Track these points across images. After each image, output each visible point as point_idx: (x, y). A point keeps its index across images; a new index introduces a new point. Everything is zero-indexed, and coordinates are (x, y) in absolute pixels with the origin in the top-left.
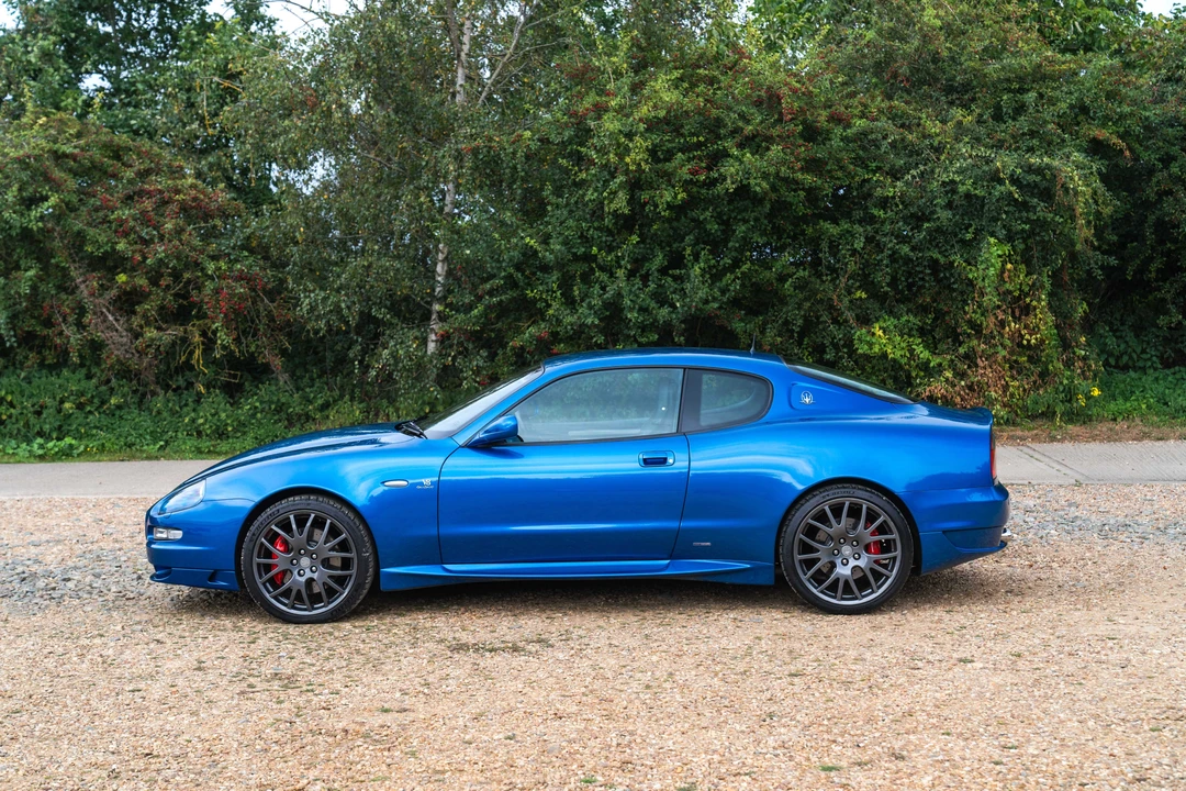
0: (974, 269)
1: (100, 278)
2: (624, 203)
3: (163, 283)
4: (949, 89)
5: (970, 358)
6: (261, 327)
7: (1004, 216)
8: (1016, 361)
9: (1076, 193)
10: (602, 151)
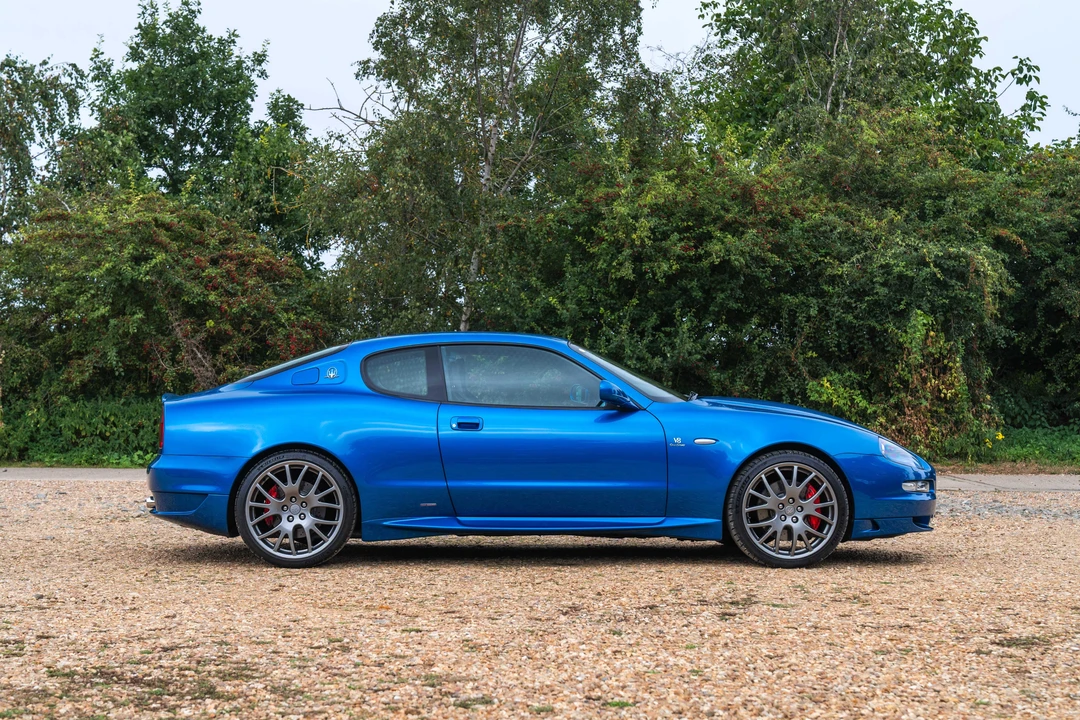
0: (904, 334)
1: (192, 323)
2: (631, 271)
3: (245, 327)
4: (881, 195)
5: (899, 407)
7: (929, 293)
8: (936, 411)
9: (986, 276)
10: (613, 230)
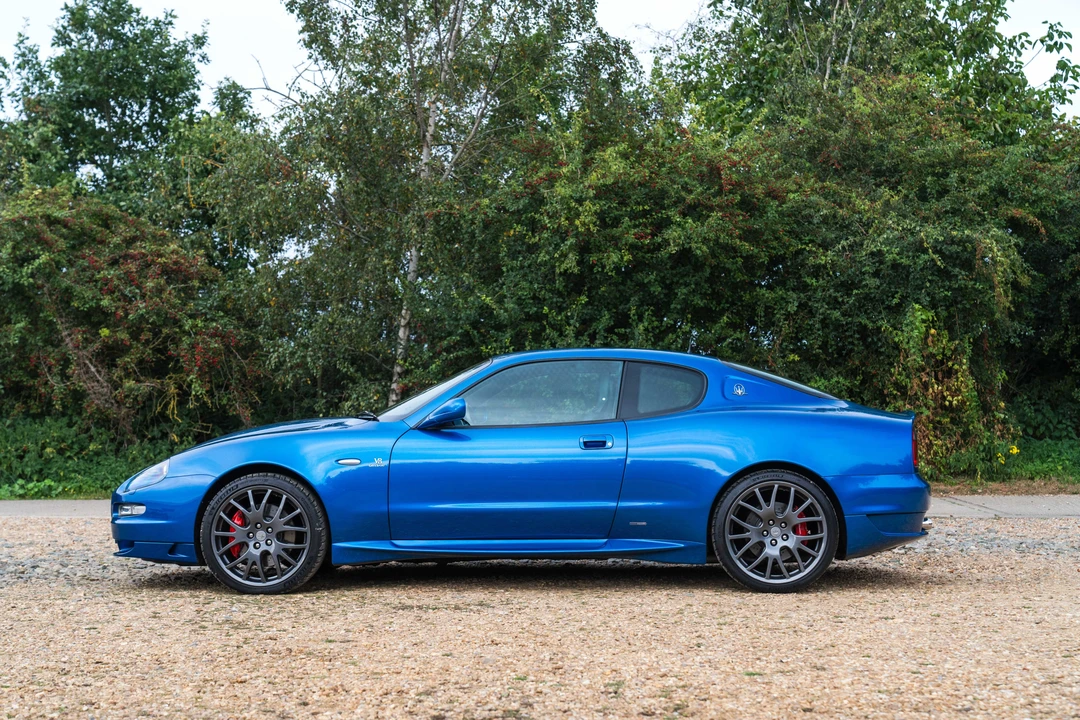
0: (900, 333)
1: (84, 332)
2: (574, 263)
3: (143, 337)
4: (878, 173)
6: (233, 382)
7: (928, 284)
8: (940, 422)
9: (995, 262)
10: (554, 216)
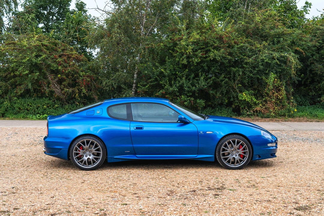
0: (267, 80)
1: (54, 76)
2: (186, 62)
3: (70, 77)
4: (261, 36)
5: (266, 101)
6: (92, 89)
7: (275, 68)
8: (277, 102)
9: (292, 63)
10: (181, 49)
